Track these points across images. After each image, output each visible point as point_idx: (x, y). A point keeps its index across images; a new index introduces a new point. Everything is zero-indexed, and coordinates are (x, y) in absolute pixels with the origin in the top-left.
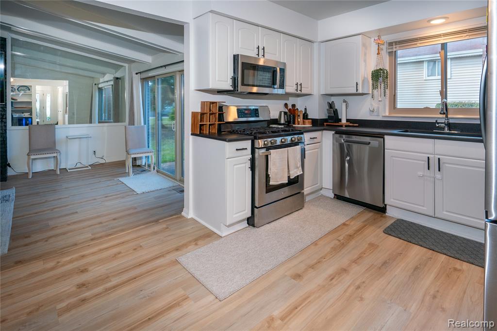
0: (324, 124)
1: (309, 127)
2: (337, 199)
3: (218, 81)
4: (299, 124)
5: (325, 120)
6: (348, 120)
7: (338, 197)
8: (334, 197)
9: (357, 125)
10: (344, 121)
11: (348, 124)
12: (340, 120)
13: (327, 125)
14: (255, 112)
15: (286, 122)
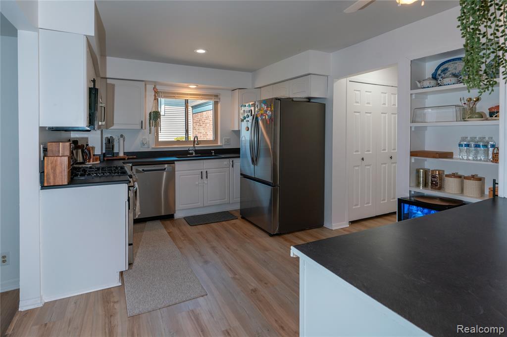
0: (104, 159)
4: (90, 161)
6: (125, 153)
9: (135, 157)
10: (122, 155)
11: (127, 156)
12: (118, 154)
13: (108, 160)
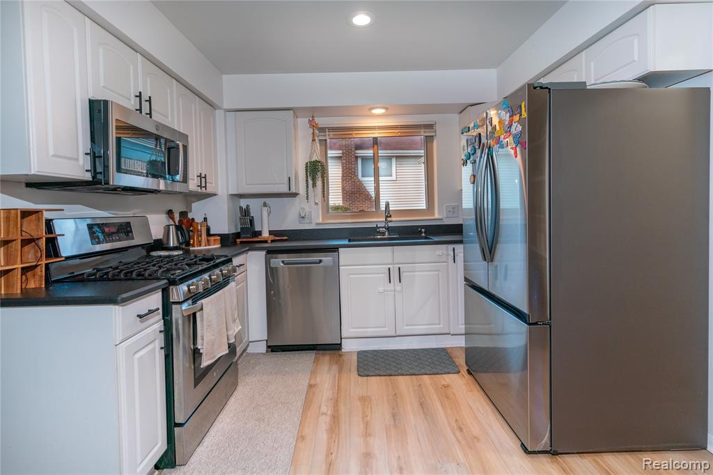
0: (236, 242)
1: (215, 249)
2: (272, 351)
3: (54, 156)
4: (200, 245)
5: (237, 235)
6: (271, 233)
7: (272, 349)
8: (267, 351)
9: (286, 238)
10: (266, 234)
11: (272, 237)
12: (260, 233)
13: (241, 242)
14: (125, 229)
15: (181, 244)
